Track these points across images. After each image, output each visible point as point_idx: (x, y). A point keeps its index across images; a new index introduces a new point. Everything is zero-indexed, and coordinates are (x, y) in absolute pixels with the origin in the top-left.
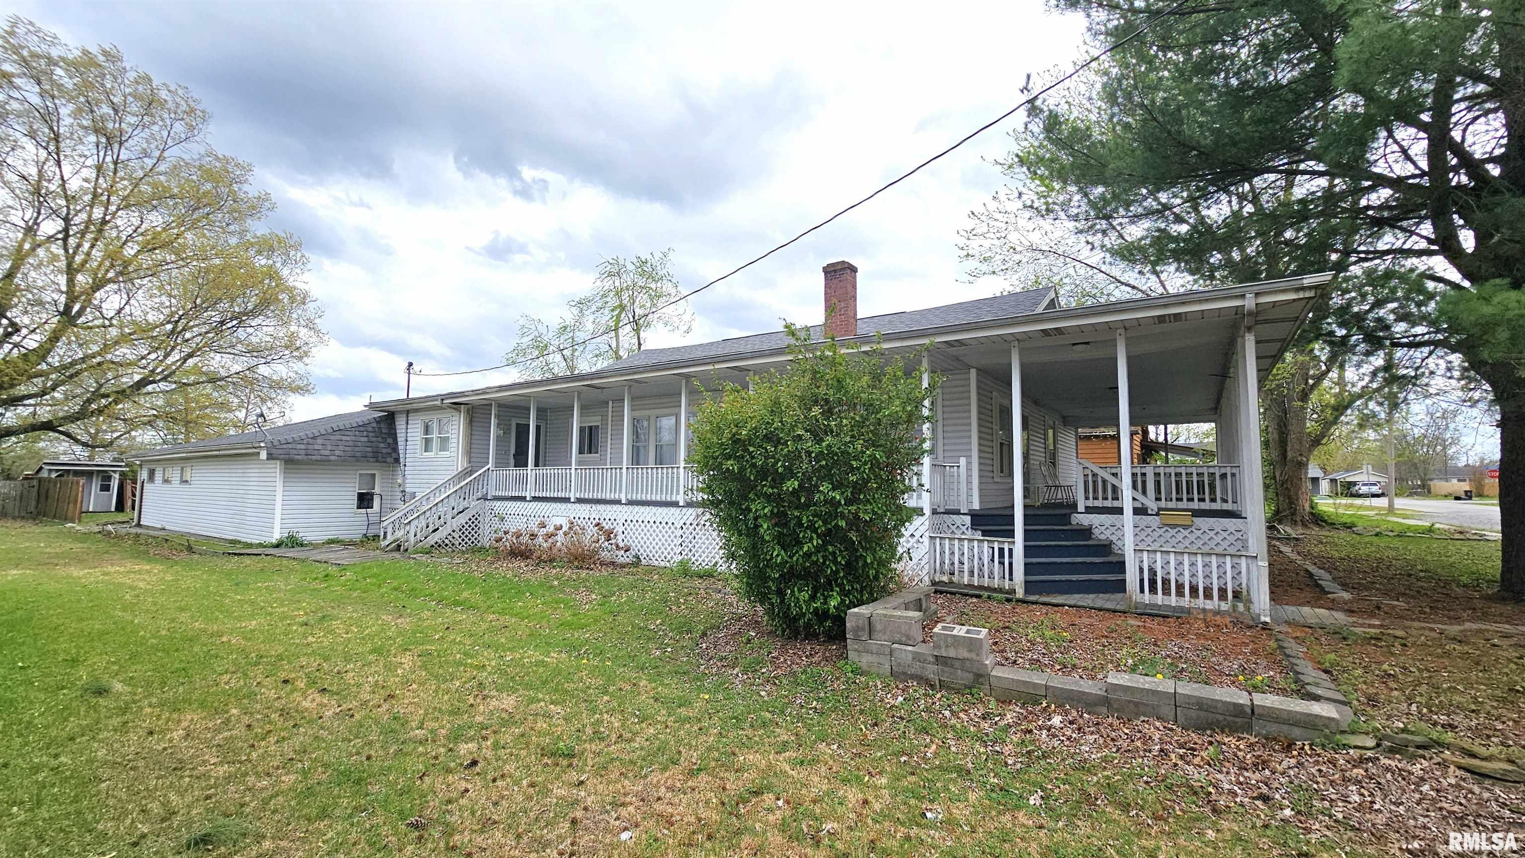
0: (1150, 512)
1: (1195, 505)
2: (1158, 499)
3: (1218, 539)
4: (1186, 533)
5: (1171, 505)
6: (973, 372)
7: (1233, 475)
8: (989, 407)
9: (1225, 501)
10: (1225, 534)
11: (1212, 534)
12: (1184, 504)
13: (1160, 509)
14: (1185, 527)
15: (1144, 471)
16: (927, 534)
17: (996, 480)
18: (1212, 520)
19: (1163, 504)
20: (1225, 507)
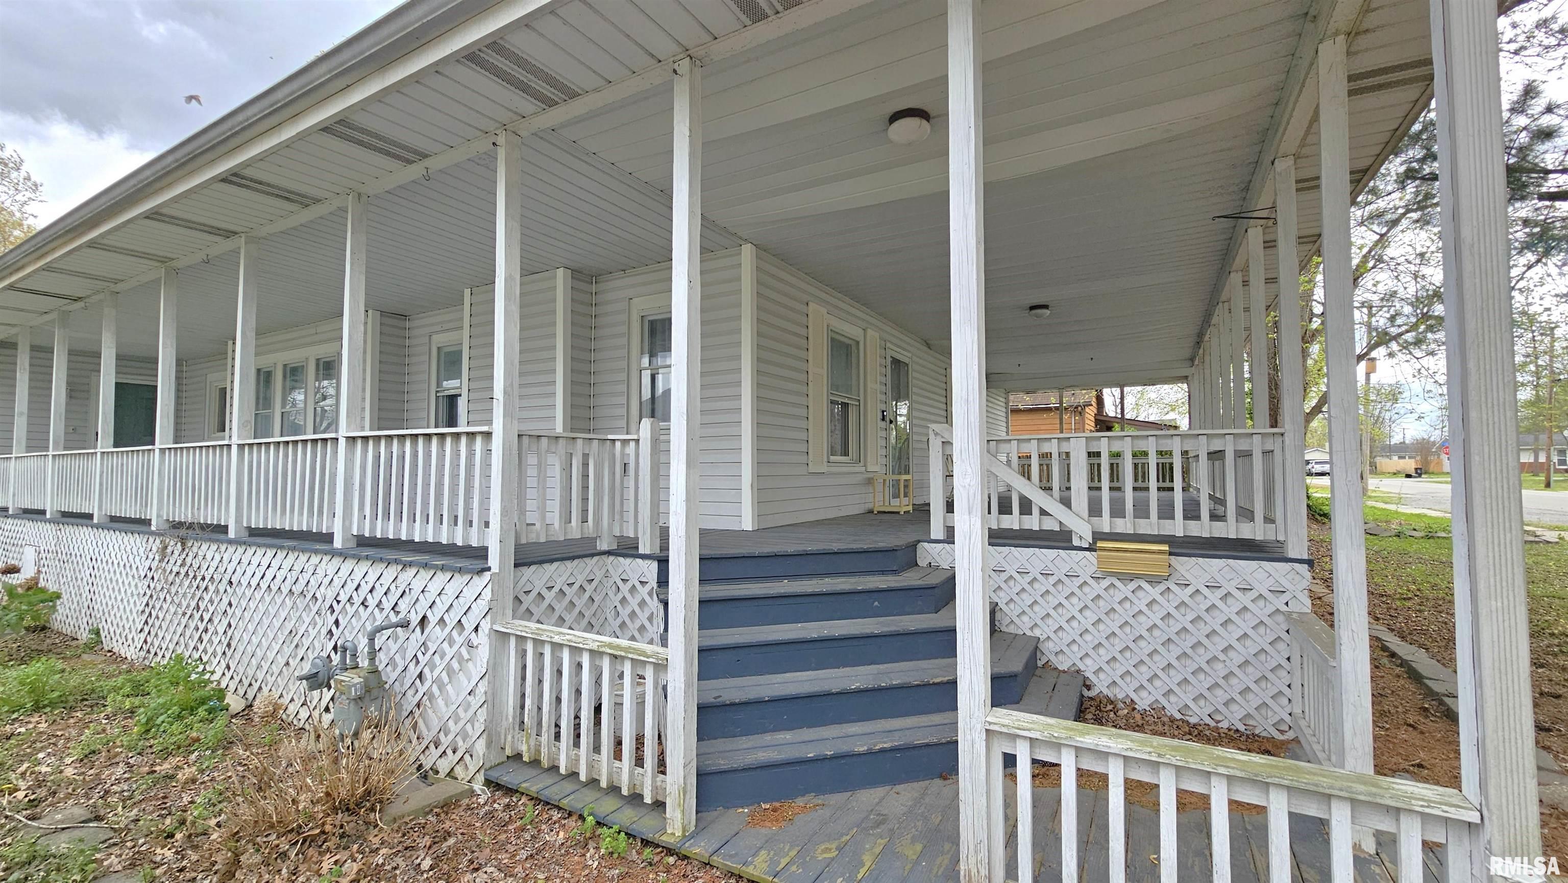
0: (1076, 542)
1: (1178, 527)
2: (1095, 510)
3: (1229, 610)
4: (1154, 592)
5: (1124, 526)
6: (747, 250)
7: (1267, 453)
8: (803, 332)
9: (1246, 514)
10: (1245, 599)
11: (1214, 597)
12: (1151, 525)
13: (1098, 536)
14: (1153, 581)
15: (1065, 447)
16: (485, 626)
17: (812, 469)
18: (1216, 564)
19: (1105, 524)
20: (1247, 531)
